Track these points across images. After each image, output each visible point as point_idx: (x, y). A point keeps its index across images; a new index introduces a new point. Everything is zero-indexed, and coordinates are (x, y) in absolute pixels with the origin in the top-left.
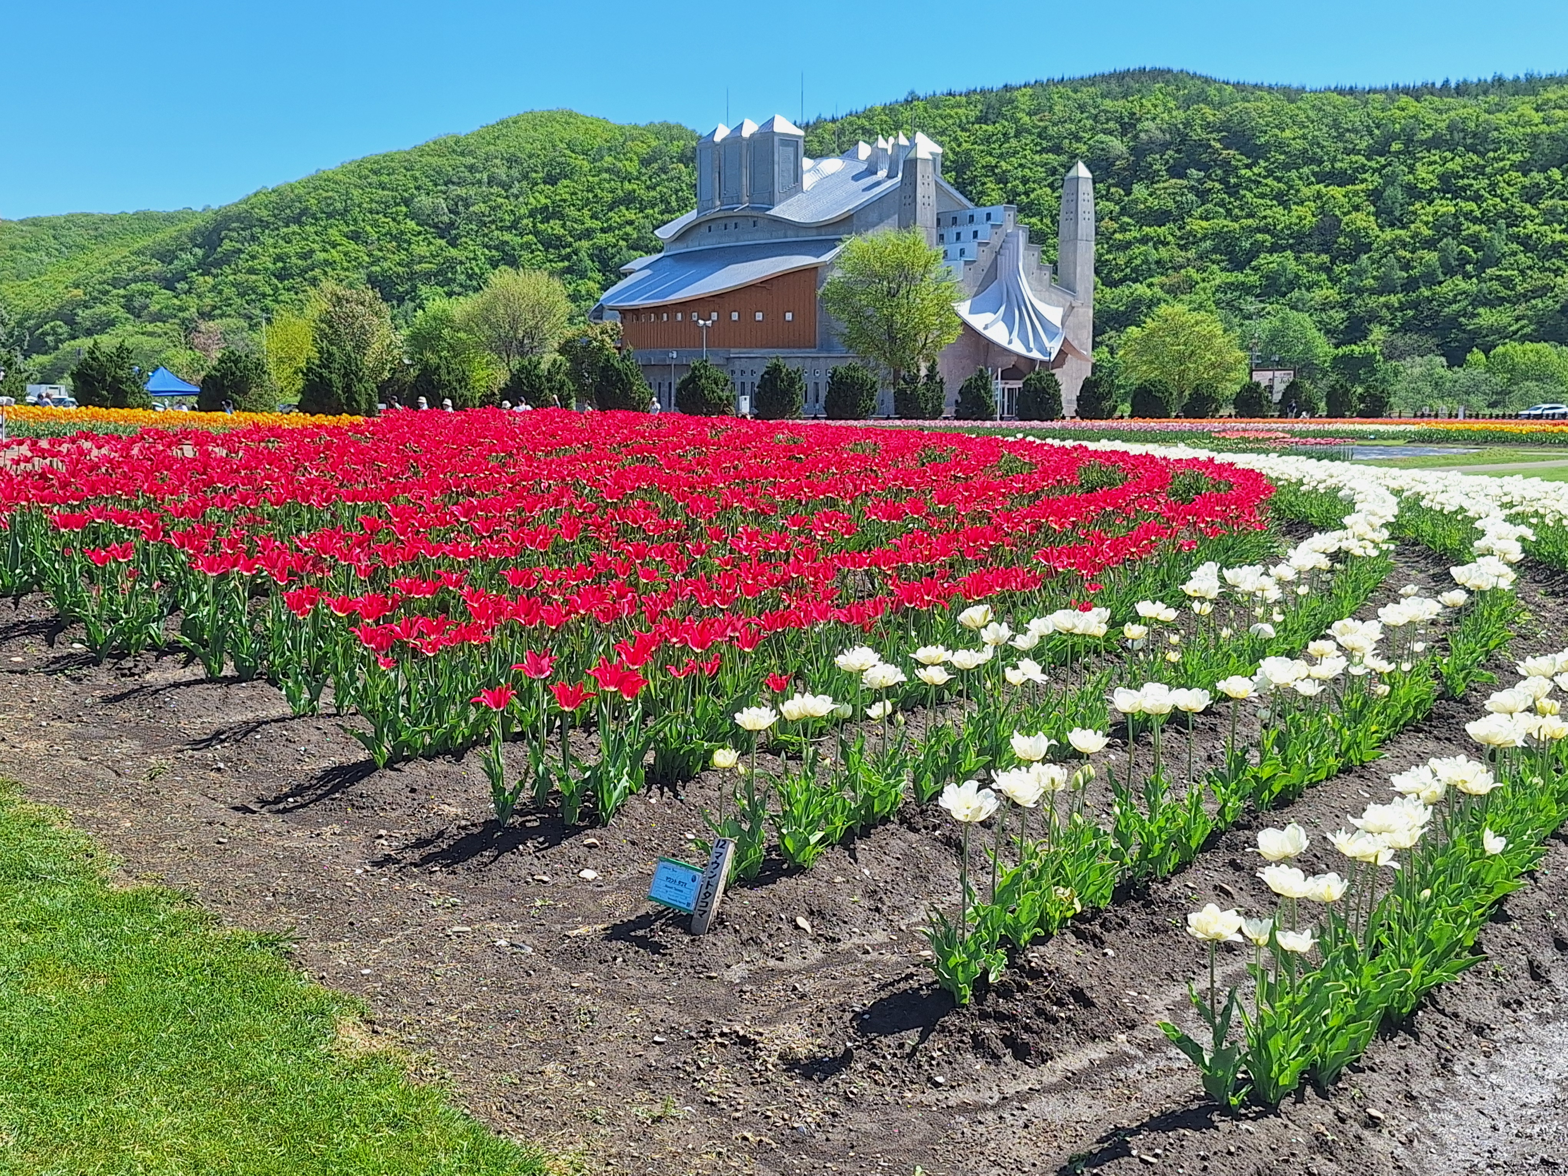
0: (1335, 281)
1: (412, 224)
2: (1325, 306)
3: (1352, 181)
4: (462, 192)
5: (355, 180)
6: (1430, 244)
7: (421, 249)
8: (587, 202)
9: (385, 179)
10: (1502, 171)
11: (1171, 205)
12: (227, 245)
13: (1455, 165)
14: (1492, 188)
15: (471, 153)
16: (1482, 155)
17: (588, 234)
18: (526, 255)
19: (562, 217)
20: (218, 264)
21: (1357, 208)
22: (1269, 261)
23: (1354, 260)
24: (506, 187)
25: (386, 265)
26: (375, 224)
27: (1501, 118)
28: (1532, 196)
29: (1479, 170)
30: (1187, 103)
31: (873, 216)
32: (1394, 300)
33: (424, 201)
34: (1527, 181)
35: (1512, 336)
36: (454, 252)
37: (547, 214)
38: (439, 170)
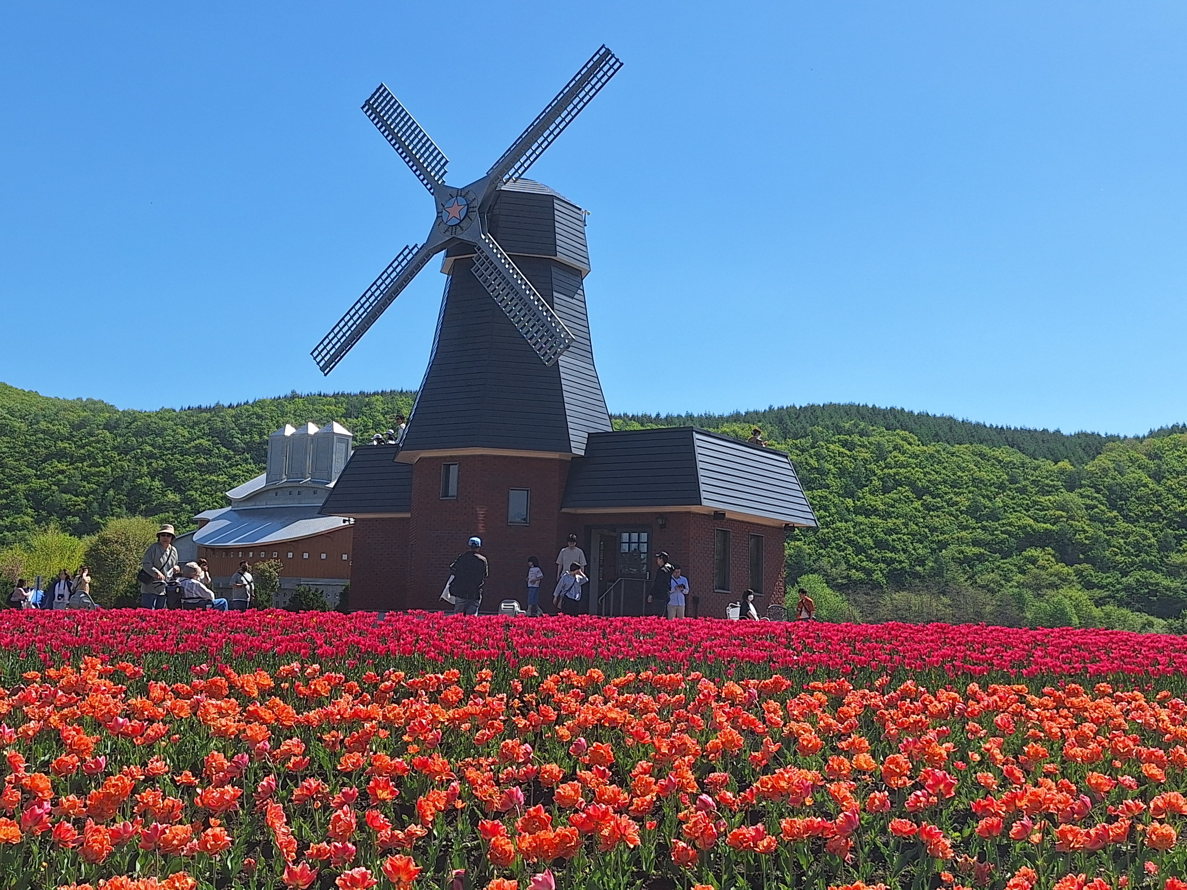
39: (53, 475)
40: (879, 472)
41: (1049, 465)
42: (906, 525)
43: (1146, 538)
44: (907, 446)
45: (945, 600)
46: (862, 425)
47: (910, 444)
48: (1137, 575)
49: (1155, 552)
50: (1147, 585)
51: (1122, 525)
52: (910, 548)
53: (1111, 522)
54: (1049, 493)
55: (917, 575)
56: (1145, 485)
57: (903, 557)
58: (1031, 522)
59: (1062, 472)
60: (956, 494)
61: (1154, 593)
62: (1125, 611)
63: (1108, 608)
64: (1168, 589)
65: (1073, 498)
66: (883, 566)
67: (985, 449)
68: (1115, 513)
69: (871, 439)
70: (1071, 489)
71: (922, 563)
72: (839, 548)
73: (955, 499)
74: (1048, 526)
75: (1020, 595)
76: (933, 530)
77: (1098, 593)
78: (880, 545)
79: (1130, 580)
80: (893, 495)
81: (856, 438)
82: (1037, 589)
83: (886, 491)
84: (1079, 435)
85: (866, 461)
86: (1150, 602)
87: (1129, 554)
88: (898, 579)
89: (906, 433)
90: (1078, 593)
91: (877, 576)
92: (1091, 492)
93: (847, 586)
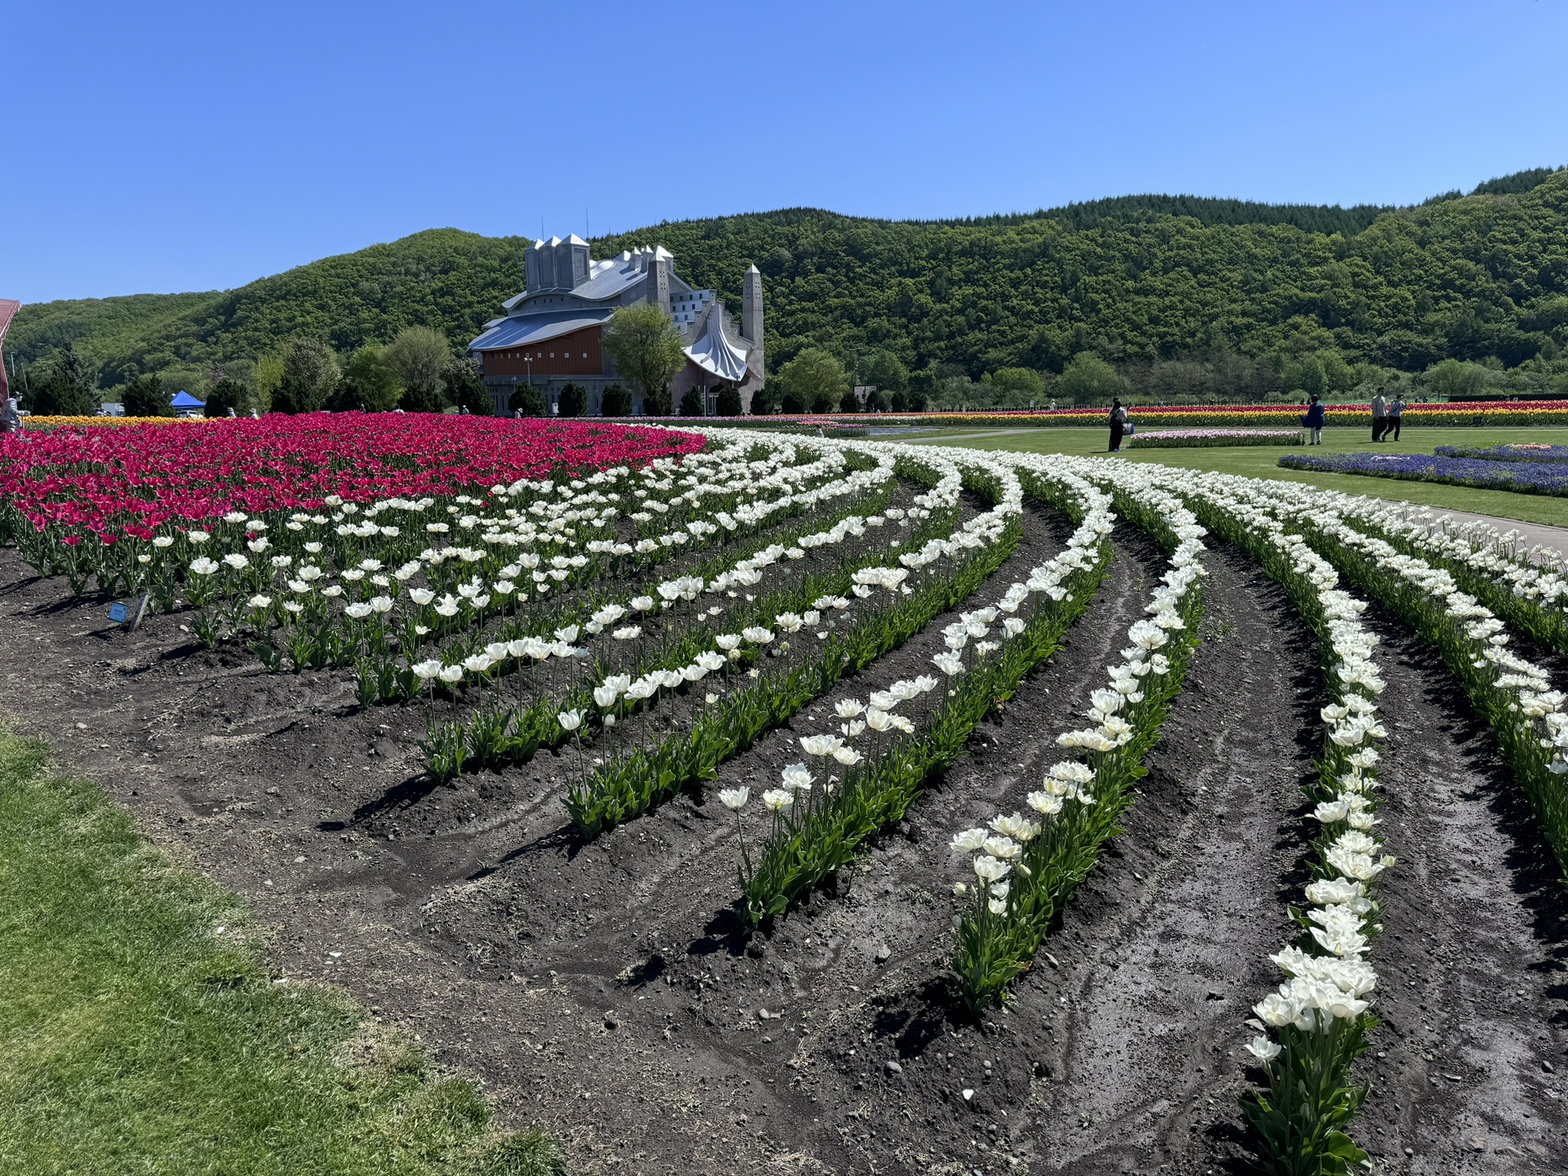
0: (909, 333)
1: (357, 299)
2: (904, 348)
3: (918, 276)
4: (386, 278)
5: (321, 272)
6: (961, 312)
7: (365, 315)
8: (468, 285)
9: (339, 271)
10: (999, 270)
11: (817, 289)
12: (239, 313)
13: (973, 266)
14: (994, 279)
15: (394, 255)
16: (987, 260)
17: (470, 305)
18: (431, 318)
19: (452, 294)
20: (235, 325)
21: (921, 291)
22: (873, 323)
23: (919, 321)
24: (417, 275)
25: (342, 325)
26: (334, 300)
27: (998, 239)
28: (1015, 284)
29: (986, 269)
30: (823, 229)
31: (633, 295)
32: (942, 344)
33: (365, 285)
34: (1013, 275)
35: (1006, 364)
36: (385, 316)
37: (443, 292)
38: (374, 266)
40: (1159, 254)
41: (1321, 238)
42: (1181, 302)
43: (1407, 300)
44: (1189, 229)
45: (1210, 366)
46: (1150, 212)
47: (1193, 227)
48: (1391, 334)
49: (1412, 313)
50: (1400, 343)
51: (1385, 290)
52: (1183, 322)
53: (1375, 287)
54: (1317, 264)
55: (1185, 346)
56: (1410, 251)
57: (1176, 330)
58: (1297, 291)
59: (1334, 243)
60: (1230, 271)
61: (1406, 349)
62: (1375, 367)
63: (1359, 365)
64: (1420, 345)
65: (1341, 267)
66: (1156, 339)
67: (1263, 227)
68: (1380, 279)
69: (1158, 225)
70: (1340, 257)
71: (1193, 335)
72: (1116, 326)
73: (1229, 275)
74: (1313, 295)
75: (1278, 358)
76: (1205, 304)
77: (1354, 353)
78: (1154, 321)
79: (1385, 339)
80: (1172, 275)
81: (1142, 225)
82: (1295, 351)
83: (1166, 271)
84: (1354, 209)
85: (1150, 246)
86: (1402, 358)
87: (1387, 316)
88: (1168, 350)
89: (1189, 218)
90: (1334, 354)
91: (1151, 349)
92: (1359, 261)
93: (1122, 359)
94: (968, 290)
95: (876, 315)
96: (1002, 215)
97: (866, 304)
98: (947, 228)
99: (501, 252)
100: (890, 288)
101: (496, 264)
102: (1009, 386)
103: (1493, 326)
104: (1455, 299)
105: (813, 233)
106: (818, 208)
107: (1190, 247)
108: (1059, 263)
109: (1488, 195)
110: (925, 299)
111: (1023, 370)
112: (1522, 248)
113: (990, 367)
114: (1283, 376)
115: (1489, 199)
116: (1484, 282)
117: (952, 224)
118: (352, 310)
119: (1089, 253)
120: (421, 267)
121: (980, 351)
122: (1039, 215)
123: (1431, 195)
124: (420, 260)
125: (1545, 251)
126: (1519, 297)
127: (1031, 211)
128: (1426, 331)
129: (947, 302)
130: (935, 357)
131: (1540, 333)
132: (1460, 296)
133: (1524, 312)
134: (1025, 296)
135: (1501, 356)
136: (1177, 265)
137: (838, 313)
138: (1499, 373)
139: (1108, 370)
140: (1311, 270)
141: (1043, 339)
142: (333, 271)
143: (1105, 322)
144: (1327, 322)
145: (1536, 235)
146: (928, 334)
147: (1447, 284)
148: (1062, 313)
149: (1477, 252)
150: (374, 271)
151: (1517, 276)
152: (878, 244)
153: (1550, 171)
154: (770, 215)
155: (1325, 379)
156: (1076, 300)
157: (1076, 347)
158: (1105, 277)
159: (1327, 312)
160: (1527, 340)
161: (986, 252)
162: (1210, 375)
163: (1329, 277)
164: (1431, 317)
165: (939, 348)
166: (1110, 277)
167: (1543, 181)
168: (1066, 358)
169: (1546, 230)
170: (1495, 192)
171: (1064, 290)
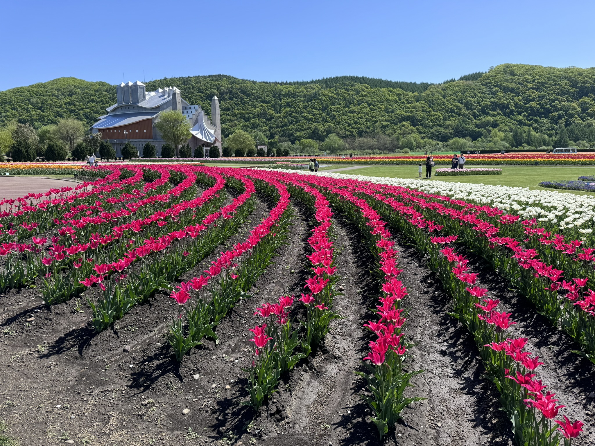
0: (267, 125)
1: (31, 106)
2: (265, 131)
4: (44, 98)
5: (12, 94)
6: (285, 117)
7: (34, 113)
8: (81, 101)
9: (21, 94)
10: (299, 102)
11: (230, 107)
13: (290, 100)
14: (298, 105)
15: (46, 88)
16: (295, 98)
17: (82, 109)
18: (65, 114)
19: (74, 105)
21: (270, 109)
22: (253, 121)
23: (270, 120)
24: (58, 96)
25: (24, 117)
26: (20, 106)
27: (298, 90)
28: (305, 107)
29: (294, 101)
30: (231, 83)
32: (279, 129)
33: (33, 100)
34: (304, 104)
35: (303, 138)
36: (43, 114)
37: (70, 104)
38: (38, 92)
39: (91, 108)
40: (356, 98)
41: (411, 94)
42: (365, 116)
43: (439, 116)
44: (366, 89)
45: (375, 140)
46: (352, 83)
47: (367, 88)
48: (435, 129)
49: (442, 121)
50: (438, 132)
51: (432, 113)
52: (365, 124)
53: (429, 112)
54: (410, 103)
55: (366, 132)
56: (440, 99)
57: (363, 126)
58: (404, 113)
59: (415, 96)
60: (381, 105)
61: (440, 134)
62: (431, 140)
63: (425, 140)
64: (445, 133)
65: (418, 104)
66: (356, 130)
67: (391, 89)
68: (431, 109)
69: (355, 87)
70: (417, 101)
71: (369, 128)
72: (342, 124)
74: (409, 114)
75: (398, 137)
76: (373, 117)
77: (423, 135)
78: (356, 123)
79: (433, 130)
80: (361, 106)
81: (350, 87)
82: (404, 134)
83: (359, 105)
84: (421, 84)
85: (353, 95)
86: (439, 137)
87: (434, 122)
88: (361, 134)
89: (366, 85)
90: (417, 135)
91: (354, 133)
92: (423, 102)
93: (345, 137)
94: (288, 109)
95: (254, 118)
96: (299, 81)
97: (249, 113)
98: (279, 85)
99: (96, 88)
100: (258, 107)
101: (93, 93)
102: (305, 146)
103: (467, 126)
104: (455, 117)
105: (227, 84)
106: (228, 75)
107: (366, 96)
108: (321, 100)
109: (464, 81)
110: (271, 112)
111: (311, 140)
112: (475, 100)
113: (298, 138)
114: (400, 143)
115: (464, 82)
116: (464, 111)
117: (281, 84)
118: (27, 110)
119: (332, 96)
120: (60, 93)
121: (293, 132)
122: (312, 82)
123: (446, 80)
124: (58, 90)
125: (483, 101)
126: (475, 116)
127: (309, 80)
128: (446, 128)
129: (280, 113)
130: (277, 135)
131: (483, 129)
132: (456, 115)
133: (477, 122)
134: (309, 112)
135: (470, 137)
136: (363, 102)
137: (238, 116)
138: (470, 142)
139: (340, 141)
140: (408, 105)
141: (316, 129)
142: (18, 94)
143: (338, 123)
144: (414, 124)
145: (480, 95)
146: (274, 125)
147: (452, 111)
148: (323, 119)
149: (462, 100)
150: (38, 94)
151: (474, 109)
152: (253, 90)
153: (483, 73)
154: (209, 77)
155: (414, 144)
156: (328, 114)
157: (329, 131)
158: (337, 106)
159: (414, 120)
160: (479, 131)
161: (294, 95)
162: (376, 143)
163: (414, 108)
164: (448, 123)
165: (278, 131)
166: (339, 106)
167: (481, 76)
168: (325, 136)
169: (482, 93)
170: (466, 80)
171: (323, 111)
